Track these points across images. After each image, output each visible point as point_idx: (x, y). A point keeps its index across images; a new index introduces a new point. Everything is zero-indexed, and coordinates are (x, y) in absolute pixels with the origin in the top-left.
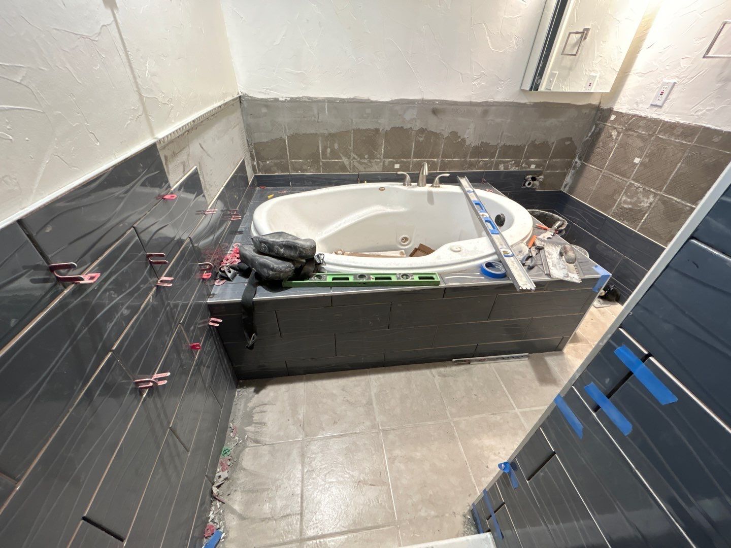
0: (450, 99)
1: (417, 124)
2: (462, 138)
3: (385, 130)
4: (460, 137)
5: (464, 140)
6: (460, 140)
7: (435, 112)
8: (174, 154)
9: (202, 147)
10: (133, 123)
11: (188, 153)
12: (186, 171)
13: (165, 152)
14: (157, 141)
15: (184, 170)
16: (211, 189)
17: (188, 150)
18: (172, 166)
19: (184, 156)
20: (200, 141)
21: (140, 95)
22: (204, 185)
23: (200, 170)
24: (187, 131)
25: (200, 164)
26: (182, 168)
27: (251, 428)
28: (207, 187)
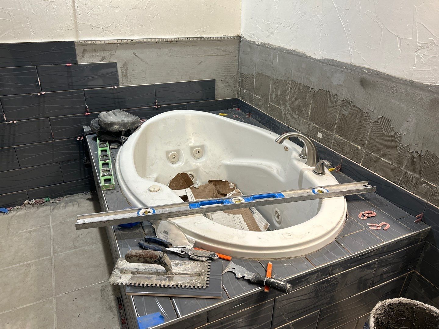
0: (382, 70)
1: (344, 93)
2: (396, 130)
3: (314, 90)
4: (393, 129)
5: (398, 136)
6: (393, 133)
7: (364, 83)
8: (95, 50)
9: (136, 55)
10: (62, 31)
11: (113, 54)
12: (104, 61)
13: (85, 48)
14: (77, 41)
15: (102, 60)
16: (135, 79)
17: (113, 52)
18: (89, 55)
19: (107, 54)
20: (135, 51)
21: (76, 22)
22: (124, 74)
23: (124, 65)
24: (119, 43)
25: (125, 62)
26: (100, 59)
27: (63, 204)
28: (129, 77)
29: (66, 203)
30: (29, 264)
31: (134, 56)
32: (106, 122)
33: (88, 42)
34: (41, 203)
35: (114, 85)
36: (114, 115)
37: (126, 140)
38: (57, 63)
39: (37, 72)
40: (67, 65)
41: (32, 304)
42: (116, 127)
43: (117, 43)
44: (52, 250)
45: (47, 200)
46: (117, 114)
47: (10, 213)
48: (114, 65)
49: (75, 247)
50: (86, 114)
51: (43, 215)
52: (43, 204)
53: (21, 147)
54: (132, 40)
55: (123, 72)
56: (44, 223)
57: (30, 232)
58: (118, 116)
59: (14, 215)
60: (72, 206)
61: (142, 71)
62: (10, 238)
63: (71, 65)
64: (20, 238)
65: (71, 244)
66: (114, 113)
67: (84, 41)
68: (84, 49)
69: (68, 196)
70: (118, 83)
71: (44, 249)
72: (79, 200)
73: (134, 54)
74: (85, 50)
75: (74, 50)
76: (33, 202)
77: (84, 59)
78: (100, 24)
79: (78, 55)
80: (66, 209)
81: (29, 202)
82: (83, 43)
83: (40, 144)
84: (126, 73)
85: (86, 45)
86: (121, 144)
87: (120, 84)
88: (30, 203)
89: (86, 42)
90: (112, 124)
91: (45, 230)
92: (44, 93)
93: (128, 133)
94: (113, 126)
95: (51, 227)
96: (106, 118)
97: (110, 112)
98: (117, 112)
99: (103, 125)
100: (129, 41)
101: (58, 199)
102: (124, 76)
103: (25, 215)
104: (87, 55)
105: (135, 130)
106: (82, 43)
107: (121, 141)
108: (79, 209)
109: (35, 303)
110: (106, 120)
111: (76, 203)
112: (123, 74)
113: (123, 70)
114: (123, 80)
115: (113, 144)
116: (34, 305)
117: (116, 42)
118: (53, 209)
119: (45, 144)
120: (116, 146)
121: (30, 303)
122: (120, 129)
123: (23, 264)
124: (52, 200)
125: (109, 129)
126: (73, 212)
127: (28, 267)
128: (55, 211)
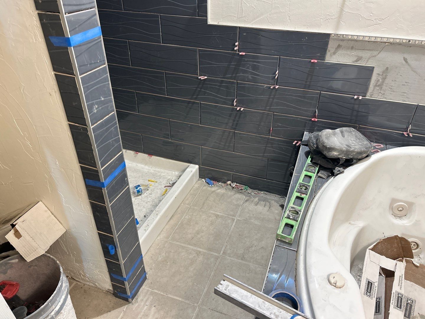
8: (352, 48)
9: (406, 62)
10: (322, 20)
11: (374, 55)
12: (358, 62)
13: (341, 43)
14: (334, 34)
15: (357, 61)
16: (391, 93)
17: (375, 53)
18: (343, 53)
19: (365, 54)
20: (406, 56)
21: (342, 10)
22: (379, 83)
23: (383, 72)
24: (388, 43)
25: (387, 68)
26: (355, 59)
27: (256, 199)
28: (384, 87)
29: (259, 200)
30: (200, 252)
31: (404, 62)
32: (325, 144)
33: (347, 37)
34: (240, 189)
35: (360, 94)
36: (340, 135)
37: (343, 172)
38: (302, 57)
39: (279, 63)
40: (312, 61)
41: (180, 299)
42: (335, 153)
43: (386, 43)
44: (223, 248)
45: (246, 188)
46: (346, 134)
47: (213, 186)
48: (371, 70)
49: (243, 258)
50: (313, 119)
51: (236, 203)
52: (240, 191)
53: (240, 134)
54: (410, 41)
55: (378, 81)
56: (232, 213)
57: (217, 216)
58: (346, 136)
59: (215, 191)
60: (264, 206)
61: (406, 84)
62: (201, 213)
63: (316, 61)
64: (208, 219)
65: (241, 252)
66: (342, 132)
67: (344, 35)
68: (339, 45)
69: (266, 192)
70: (366, 94)
71: (218, 242)
72: (273, 202)
73: (405, 60)
74: (339, 47)
75: (326, 44)
76: (234, 185)
77: (334, 56)
78: (372, 15)
79: (329, 51)
80: (256, 207)
81: (231, 183)
82: (341, 37)
83: (256, 136)
84: (383, 82)
85: (343, 40)
86: (333, 174)
87: (368, 94)
88: (232, 185)
89: (345, 36)
90: (331, 149)
91: (229, 221)
92: (277, 87)
93: (348, 163)
94: (331, 151)
95: (235, 221)
96: (327, 138)
97: (338, 130)
98: (346, 131)
99: (320, 146)
100: (404, 41)
101: (256, 192)
102: (378, 86)
103: (223, 195)
104: (340, 52)
105: (359, 160)
106: (339, 37)
107: (334, 171)
108: (268, 213)
109: (183, 300)
110: (326, 141)
111: (268, 204)
112: (377, 83)
113: (379, 78)
114: (373, 90)
115: (323, 172)
116: (182, 302)
117: (385, 40)
118: (246, 201)
119: (261, 137)
120: (326, 175)
121: (180, 297)
122: (340, 156)
123: (195, 248)
124: (250, 191)
125: (325, 153)
126: (260, 213)
127: (198, 255)
128: (247, 204)
